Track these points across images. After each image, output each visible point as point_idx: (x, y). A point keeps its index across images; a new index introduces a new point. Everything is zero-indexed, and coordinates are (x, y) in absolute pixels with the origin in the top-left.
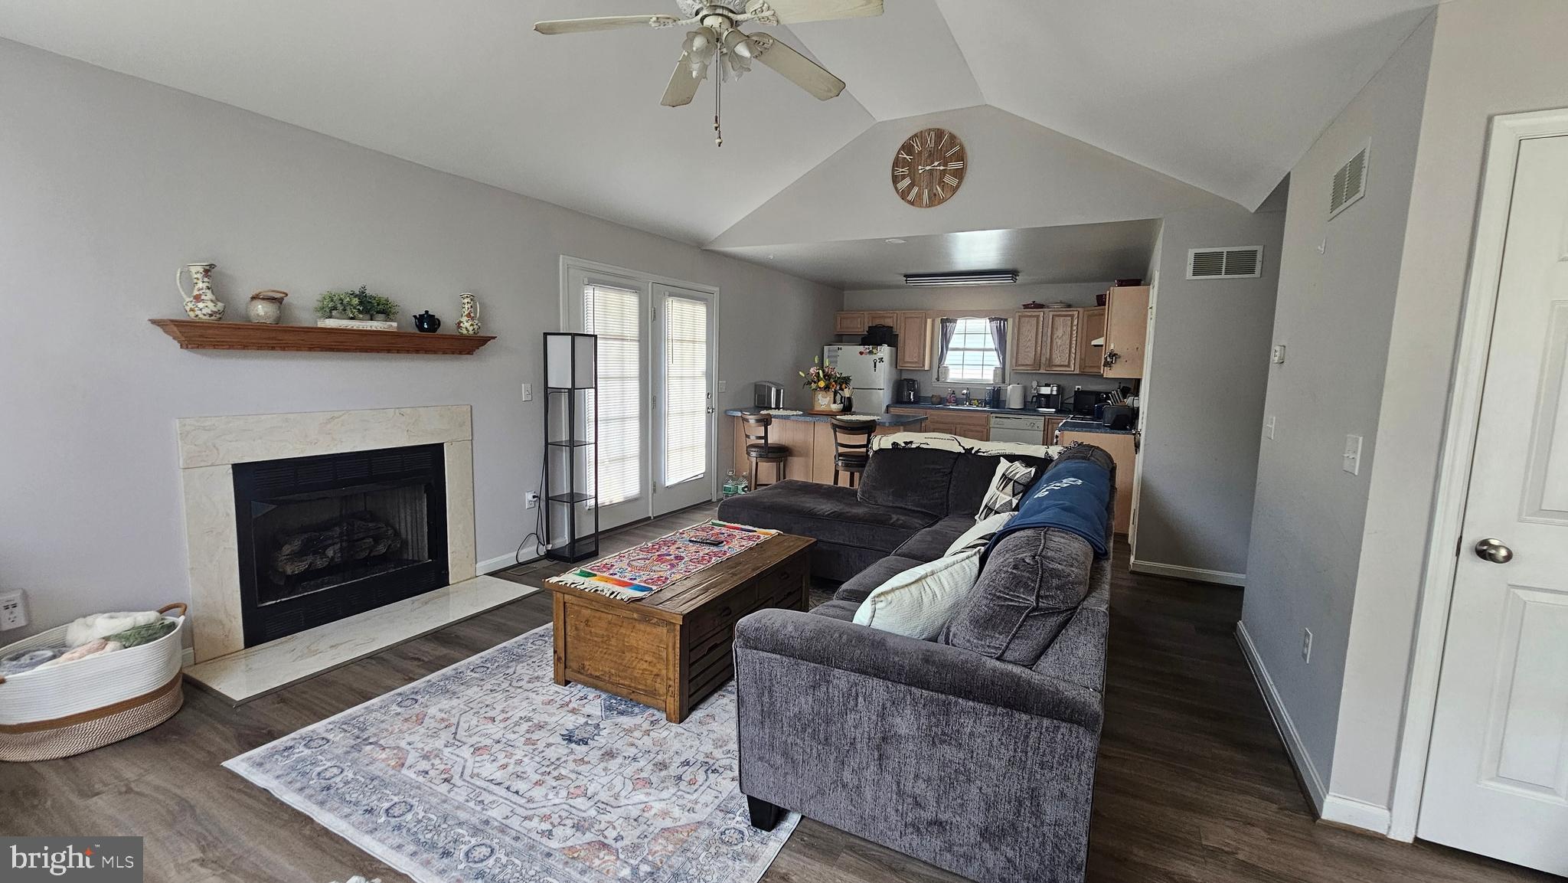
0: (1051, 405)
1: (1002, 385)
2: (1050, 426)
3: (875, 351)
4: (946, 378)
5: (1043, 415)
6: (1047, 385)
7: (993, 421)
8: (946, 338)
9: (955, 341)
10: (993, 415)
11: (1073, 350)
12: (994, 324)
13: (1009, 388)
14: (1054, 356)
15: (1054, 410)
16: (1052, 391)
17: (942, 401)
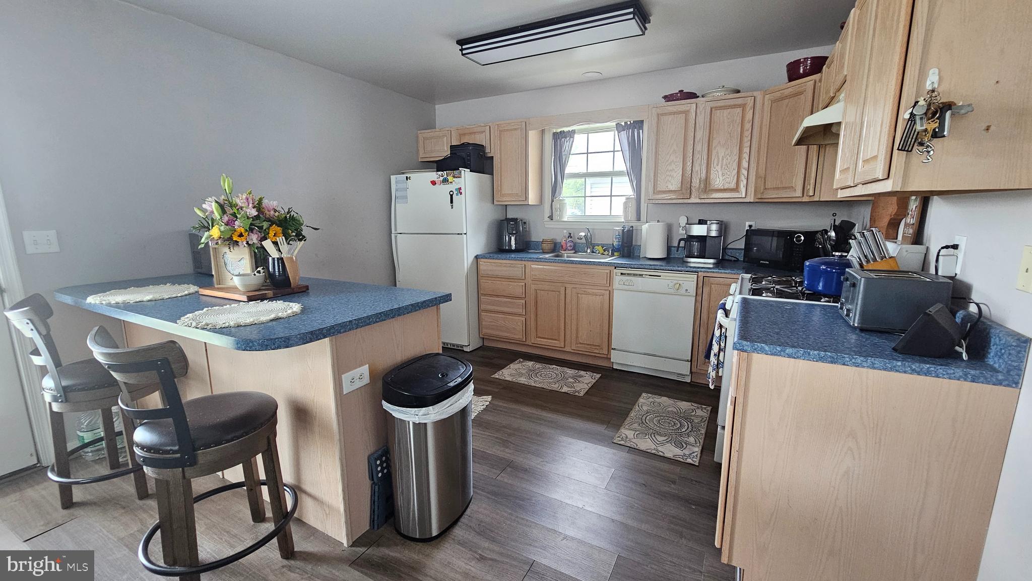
0: (707, 255)
1: (635, 224)
2: (706, 290)
3: (450, 179)
4: (561, 216)
5: (695, 271)
6: (702, 222)
7: (618, 279)
8: (560, 161)
9: (574, 165)
10: (619, 271)
11: (745, 164)
12: (624, 134)
13: (645, 227)
14: (713, 176)
15: (712, 261)
16: (709, 230)
17: (555, 248)
